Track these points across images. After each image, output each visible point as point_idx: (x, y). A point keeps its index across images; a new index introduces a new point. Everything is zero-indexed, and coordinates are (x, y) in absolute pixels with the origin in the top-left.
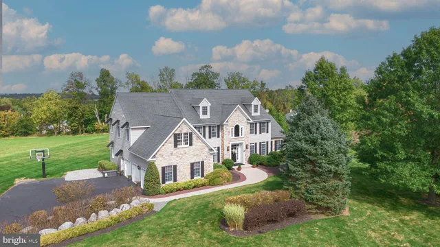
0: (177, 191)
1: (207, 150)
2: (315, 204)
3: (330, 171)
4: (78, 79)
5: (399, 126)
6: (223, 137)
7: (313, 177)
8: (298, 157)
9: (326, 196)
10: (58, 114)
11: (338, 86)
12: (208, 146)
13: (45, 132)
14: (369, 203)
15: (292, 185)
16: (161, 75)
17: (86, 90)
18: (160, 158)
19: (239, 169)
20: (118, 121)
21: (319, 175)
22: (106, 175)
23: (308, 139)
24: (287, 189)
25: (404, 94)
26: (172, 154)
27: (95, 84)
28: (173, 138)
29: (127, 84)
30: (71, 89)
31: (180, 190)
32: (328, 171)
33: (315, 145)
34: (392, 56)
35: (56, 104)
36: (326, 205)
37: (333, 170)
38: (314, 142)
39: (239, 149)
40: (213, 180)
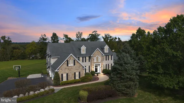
0: (67, 84)
1: (82, 67)
2: (121, 92)
3: (128, 78)
4: (44, 37)
5: (159, 59)
6: (91, 62)
7: (121, 80)
8: (114, 71)
9: (126, 89)
10: (36, 51)
11: (146, 40)
12: (82, 65)
13: (31, 58)
14: (148, 92)
15: (112, 83)
16: (77, 35)
17: (47, 41)
18: (60, 70)
19: (97, 75)
20: (48, 54)
21: (123, 79)
22: (43, 76)
23: (119, 63)
24: (110, 85)
25: (162, 44)
26: (66, 69)
27: (50, 39)
28: (66, 62)
29: (64, 38)
30: (41, 41)
31: (68, 84)
32: (127, 78)
33: (122, 66)
34: (159, 27)
35: (35, 47)
36: (125, 92)
37: (129, 77)
38: (121, 65)
39: (99, 67)
40: (83, 80)
